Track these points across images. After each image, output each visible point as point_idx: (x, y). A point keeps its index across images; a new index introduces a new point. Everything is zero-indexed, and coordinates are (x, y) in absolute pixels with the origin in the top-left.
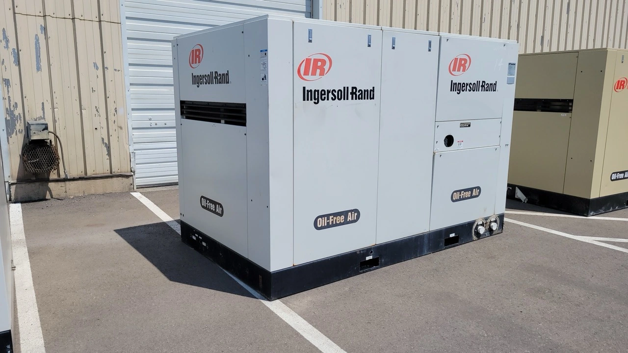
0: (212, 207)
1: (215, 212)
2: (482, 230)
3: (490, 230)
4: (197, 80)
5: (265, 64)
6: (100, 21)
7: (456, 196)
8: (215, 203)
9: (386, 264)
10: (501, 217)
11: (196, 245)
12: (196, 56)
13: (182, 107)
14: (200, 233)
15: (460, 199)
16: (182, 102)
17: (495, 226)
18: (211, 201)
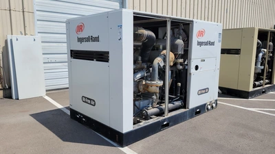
0: (89, 101)
1: (90, 104)
2: (209, 107)
3: (212, 107)
4: (80, 40)
5: (121, 33)
6: (23, 12)
7: (200, 92)
8: (91, 100)
9: (172, 126)
10: (216, 101)
11: (79, 120)
12: (80, 28)
13: (71, 53)
14: (81, 114)
15: (201, 94)
16: (71, 51)
17: (214, 105)
18: (88, 99)
